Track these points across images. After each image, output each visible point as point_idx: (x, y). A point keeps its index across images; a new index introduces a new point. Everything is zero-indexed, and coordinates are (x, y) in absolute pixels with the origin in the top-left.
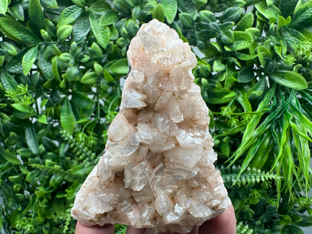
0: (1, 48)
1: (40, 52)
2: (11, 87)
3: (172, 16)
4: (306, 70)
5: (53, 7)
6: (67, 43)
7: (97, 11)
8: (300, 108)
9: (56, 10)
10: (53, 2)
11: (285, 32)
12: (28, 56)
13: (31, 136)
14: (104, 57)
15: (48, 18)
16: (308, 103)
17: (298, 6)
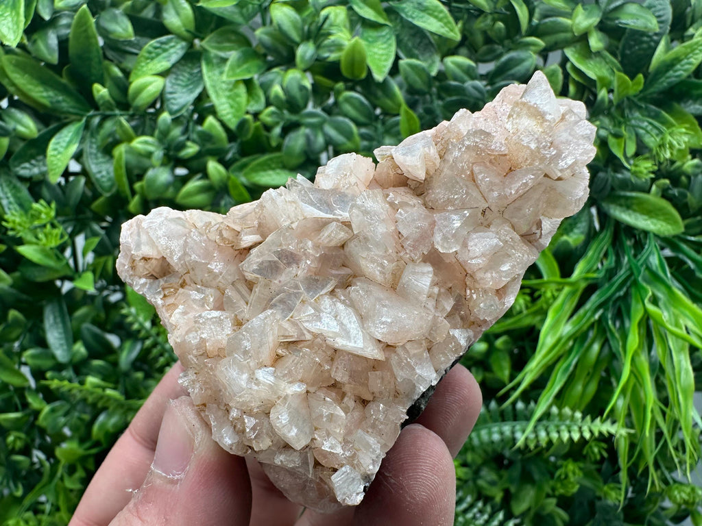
0: (3, 120)
1: (88, 134)
2: (18, 208)
3: (385, 66)
4: (679, 193)
5: (122, 37)
6: (151, 116)
7: (220, 49)
8: (669, 275)
9: (130, 43)
10: (124, 27)
11: (630, 109)
12: (61, 140)
13: (55, 322)
14: (231, 148)
15: (111, 61)
16: (686, 266)
17: (659, 55)
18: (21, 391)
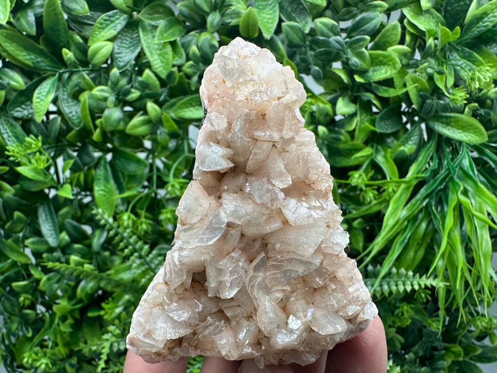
1: (61, 85)
2: (15, 140)
3: (271, 28)
4: (484, 112)
5: (81, 14)
6: (104, 70)
7: (151, 19)
8: (476, 172)
9: (87, 17)
10: (82, 6)
11: (451, 51)
12: (42, 91)
13: (47, 219)
14: (163, 92)
15: (73, 30)
16: (488, 166)
17: (472, 10)
18: (26, 267)
